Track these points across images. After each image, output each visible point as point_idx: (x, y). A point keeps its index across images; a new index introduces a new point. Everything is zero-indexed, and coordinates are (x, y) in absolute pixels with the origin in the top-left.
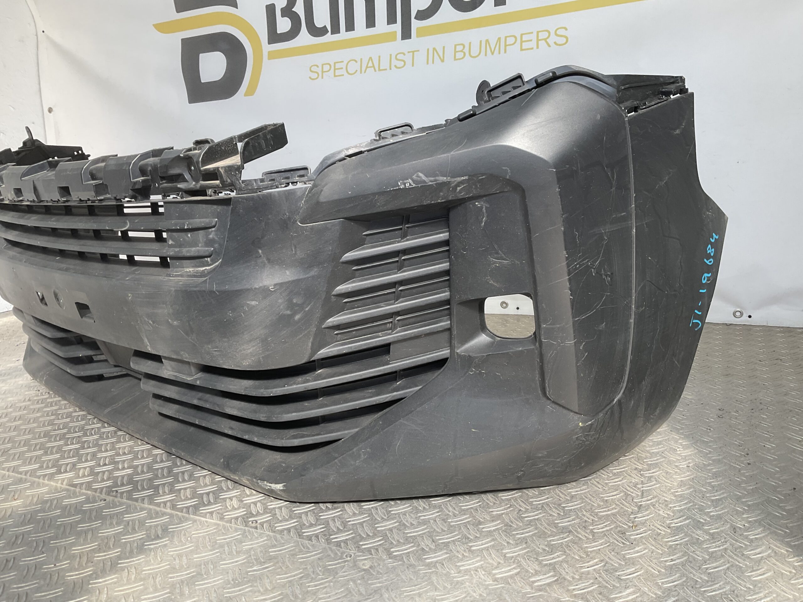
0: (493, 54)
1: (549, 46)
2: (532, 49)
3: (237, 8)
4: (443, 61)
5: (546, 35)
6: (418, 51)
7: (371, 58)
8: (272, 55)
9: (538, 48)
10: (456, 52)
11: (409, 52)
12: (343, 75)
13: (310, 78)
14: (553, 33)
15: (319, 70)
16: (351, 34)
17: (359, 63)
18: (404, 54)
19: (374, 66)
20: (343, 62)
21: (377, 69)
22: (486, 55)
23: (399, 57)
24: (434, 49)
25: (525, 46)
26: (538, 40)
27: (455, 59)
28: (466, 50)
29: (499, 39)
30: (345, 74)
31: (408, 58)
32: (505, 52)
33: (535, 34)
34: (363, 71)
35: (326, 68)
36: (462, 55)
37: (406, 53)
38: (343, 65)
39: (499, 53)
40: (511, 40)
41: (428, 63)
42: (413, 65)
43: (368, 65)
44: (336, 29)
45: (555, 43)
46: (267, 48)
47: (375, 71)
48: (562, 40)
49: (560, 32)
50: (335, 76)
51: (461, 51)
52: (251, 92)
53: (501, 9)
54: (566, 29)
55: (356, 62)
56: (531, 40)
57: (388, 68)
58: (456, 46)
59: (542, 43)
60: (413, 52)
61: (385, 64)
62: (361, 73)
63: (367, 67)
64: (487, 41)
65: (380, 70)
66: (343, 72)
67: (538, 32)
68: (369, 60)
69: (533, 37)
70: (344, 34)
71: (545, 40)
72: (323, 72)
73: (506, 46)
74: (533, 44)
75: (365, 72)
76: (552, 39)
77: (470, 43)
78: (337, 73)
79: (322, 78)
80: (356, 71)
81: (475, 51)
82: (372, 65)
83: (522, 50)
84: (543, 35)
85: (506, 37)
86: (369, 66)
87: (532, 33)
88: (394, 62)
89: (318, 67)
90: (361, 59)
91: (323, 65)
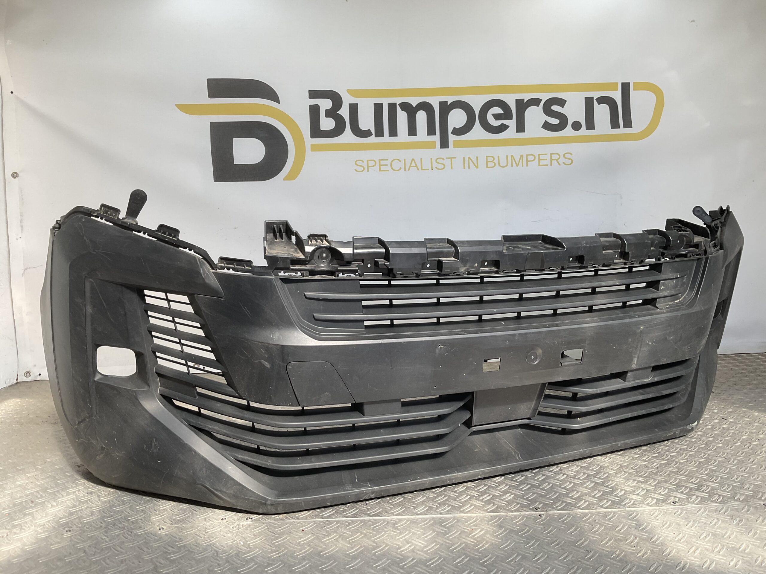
0: (517, 166)
1: (559, 164)
2: (547, 165)
3: (279, 103)
4: (477, 167)
5: (557, 157)
6: (456, 158)
7: (413, 159)
8: (314, 148)
9: (551, 165)
10: (487, 162)
11: (447, 158)
12: (388, 171)
13: (355, 170)
14: (562, 155)
16: (393, 139)
17: (403, 162)
18: (444, 159)
19: (416, 166)
20: (387, 160)
21: (419, 167)
22: (512, 166)
24: (469, 158)
25: (542, 162)
26: (551, 160)
27: (487, 167)
28: (496, 161)
29: (522, 156)
31: (447, 162)
32: (527, 166)
33: (549, 155)
34: (407, 168)
35: (371, 163)
36: (493, 165)
38: (388, 163)
39: (523, 166)
40: (531, 158)
41: (464, 168)
43: (411, 164)
44: (379, 133)
45: (564, 163)
46: (309, 141)
47: (418, 170)
48: (569, 162)
49: (567, 156)
50: (380, 171)
51: (492, 162)
52: (291, 177)
53: (521, 135)
54: (571, 154)
55: (400, 161)
56: (546, 160)
57: (430, 169)
58: (487, 157)
59: (554, 162)
60: (451, 158)
61: (426, 165)
63: (410, 166)
64: (512, 156)
65: (422, 169)
66: (389, 168)
67: (551, 154)
68: (412, 161)
69: (548, 157)
70: (386, 138)
71: (557, 160)
72: (368, 166)
73: (527, 161)
74: (548, 162)
75: (409, 170)
76: (562, 160)
77: (498, 157)
78: (383, 168)
79: (368, 171)
80: (401, 168)
81: (503, 162)
82: (415, 165)
83: (539, 165)
84: (555, 157)
85: (527, 155)
86: (412, 165)
87: (547, 154)
88: (435, 164)
89: (363, 162)
90: (405, 160)
91: (368, 161)
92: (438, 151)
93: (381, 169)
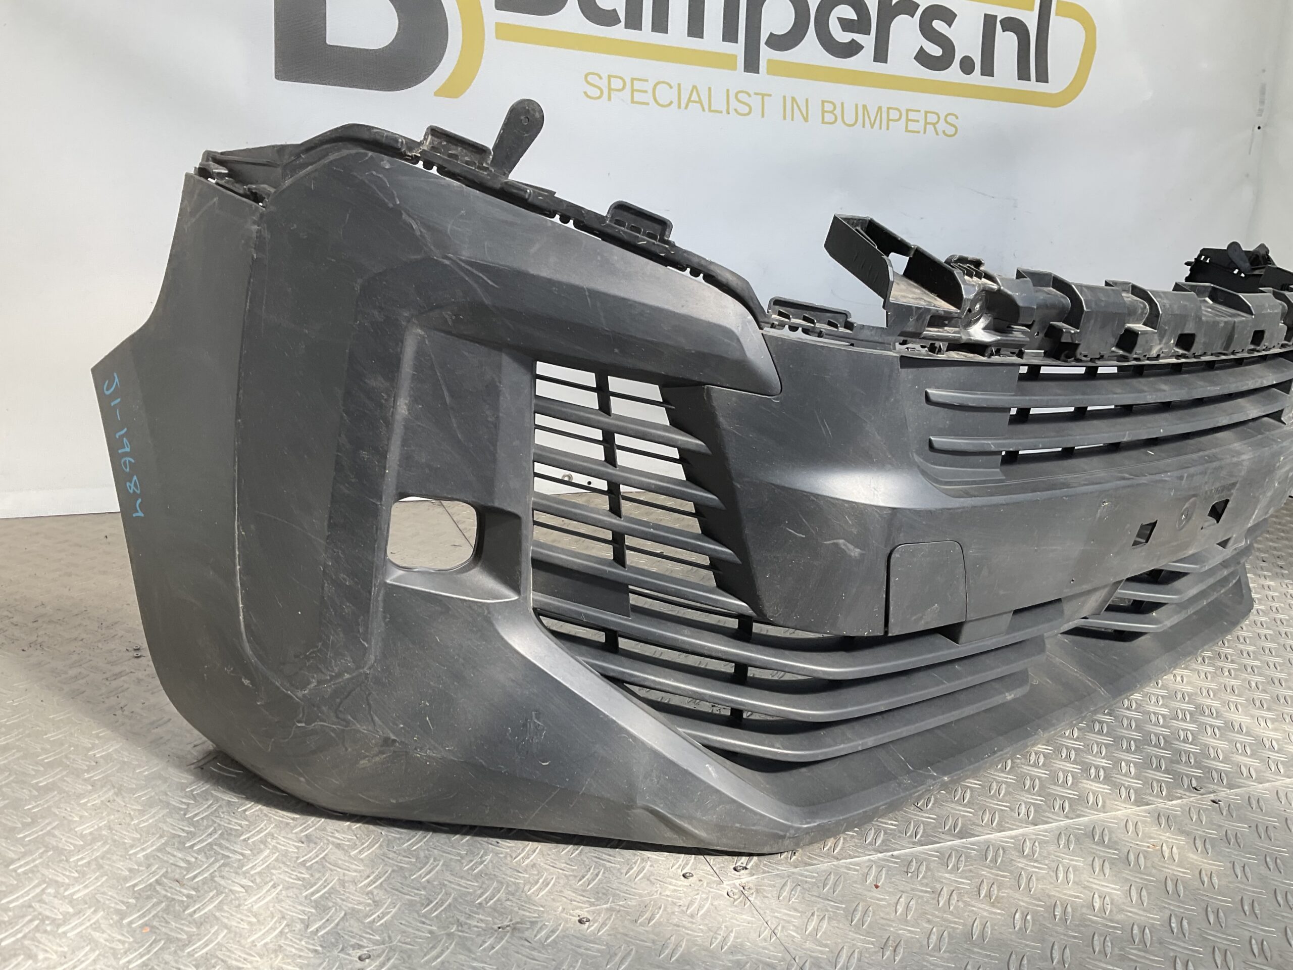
0: (872, 127)
1: (937, 134)
2: (918, 132)
4: (806, 119)
5: (935, 119)
6: (770, 95)
7: (694, 87)
9: (925, 133)
10: (824, 112)
11: (756, 94)
12: (648, 104)
13: (585, 93)
14: (942, 117)
15: (603, 84)
17: (675, 88)
18: (750, 96)
19: (700, 102)
20: (646, 81)
21: (706, 107)
22: (864, 127)
23: (742, 96)
24: (793, 99)
25: (911, 126)
26: (926, 123)
27: (823, 122)
28: (838, 112)
29: (880, 108)
30: (652, 101)
31: (755, 101)
32: (888, 129)
33: (923, 113)
34: (683, 105)
36: (832, 118)
37: (751, 93)
38: (649, 86)
39: (881, 128)
41: (785, 118)
42: (763, 116)
43: (690, 98)
45: (944, 132)
47: (704, 110)
48: (951, 131)
49: (951, 119)
50: (633, 102)
51: (831, 112)
54: (957, 118)
55: (671, 87)
56: (918, 121)
57: (724, 109)
58: (823, 102)
59: (930, 128)
60: (763, 95)
61: (719, 103)
62: (679, 107)
63: (689, 100)
64: (865, 107)
65: (711, 110)
66: (648, 98)
67: (926, 112)
68: (692, 91)
69: (920, 116)
71: (934, 124)
72: (610, 89)
73: (889, 120)
74: (919, 126)
75: (686, 108)
76: (941, 126)
77: (842, 104)
78: (638, 97)
79: (610, 99)
80: (671, 103)
81: (850, 118)
82: (697, 100)
83: (907, 130)
84: (932, 118)
85: (889, 108)
86: (692, 99)
87: (919, 111)
88: (734, 103)
89: (601, 78)
90: (679, 85)
91: (609, 77)
92: (740, 77)
93: (635, 100)
